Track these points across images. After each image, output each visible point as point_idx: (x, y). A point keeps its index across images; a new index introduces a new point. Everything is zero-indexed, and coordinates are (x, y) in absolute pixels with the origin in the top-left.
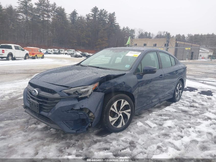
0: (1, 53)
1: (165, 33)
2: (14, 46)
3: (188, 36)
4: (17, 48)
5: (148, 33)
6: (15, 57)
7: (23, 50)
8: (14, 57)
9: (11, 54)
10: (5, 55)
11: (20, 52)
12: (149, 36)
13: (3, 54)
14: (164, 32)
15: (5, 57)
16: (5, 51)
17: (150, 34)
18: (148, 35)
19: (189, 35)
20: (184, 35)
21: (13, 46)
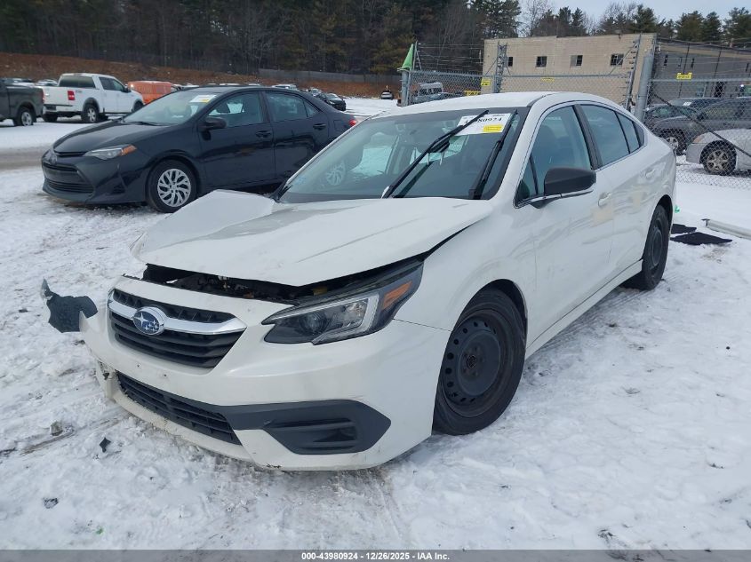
0: (67, 102)
1: (635, 12)
2: (101, 78)
3: (734, 16)
4: (108, 85)
5: (573, 12)
6: (104, 113)
7: (126, 91)
8: (101, 111)
9: (92, 104)
10: (78, 105)
11: (118, 95)
12: (575, 23)
13: (71, 102)
14: (632, 7)
15: (78, 113)
16: (76, 96)
17: (578, 15)
18: (572, 19)
19: (734, 13)
20: (713, 14)
21: (96, 78)
